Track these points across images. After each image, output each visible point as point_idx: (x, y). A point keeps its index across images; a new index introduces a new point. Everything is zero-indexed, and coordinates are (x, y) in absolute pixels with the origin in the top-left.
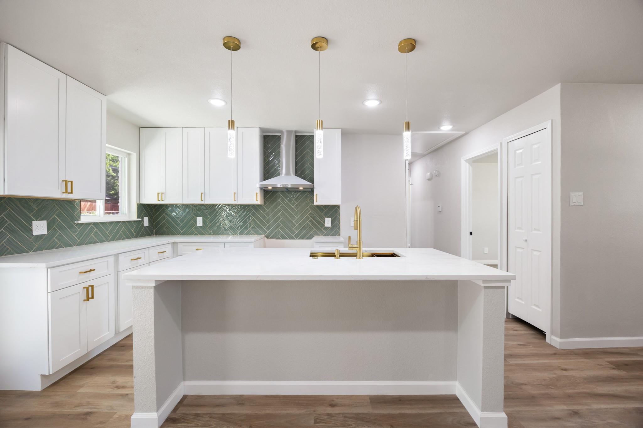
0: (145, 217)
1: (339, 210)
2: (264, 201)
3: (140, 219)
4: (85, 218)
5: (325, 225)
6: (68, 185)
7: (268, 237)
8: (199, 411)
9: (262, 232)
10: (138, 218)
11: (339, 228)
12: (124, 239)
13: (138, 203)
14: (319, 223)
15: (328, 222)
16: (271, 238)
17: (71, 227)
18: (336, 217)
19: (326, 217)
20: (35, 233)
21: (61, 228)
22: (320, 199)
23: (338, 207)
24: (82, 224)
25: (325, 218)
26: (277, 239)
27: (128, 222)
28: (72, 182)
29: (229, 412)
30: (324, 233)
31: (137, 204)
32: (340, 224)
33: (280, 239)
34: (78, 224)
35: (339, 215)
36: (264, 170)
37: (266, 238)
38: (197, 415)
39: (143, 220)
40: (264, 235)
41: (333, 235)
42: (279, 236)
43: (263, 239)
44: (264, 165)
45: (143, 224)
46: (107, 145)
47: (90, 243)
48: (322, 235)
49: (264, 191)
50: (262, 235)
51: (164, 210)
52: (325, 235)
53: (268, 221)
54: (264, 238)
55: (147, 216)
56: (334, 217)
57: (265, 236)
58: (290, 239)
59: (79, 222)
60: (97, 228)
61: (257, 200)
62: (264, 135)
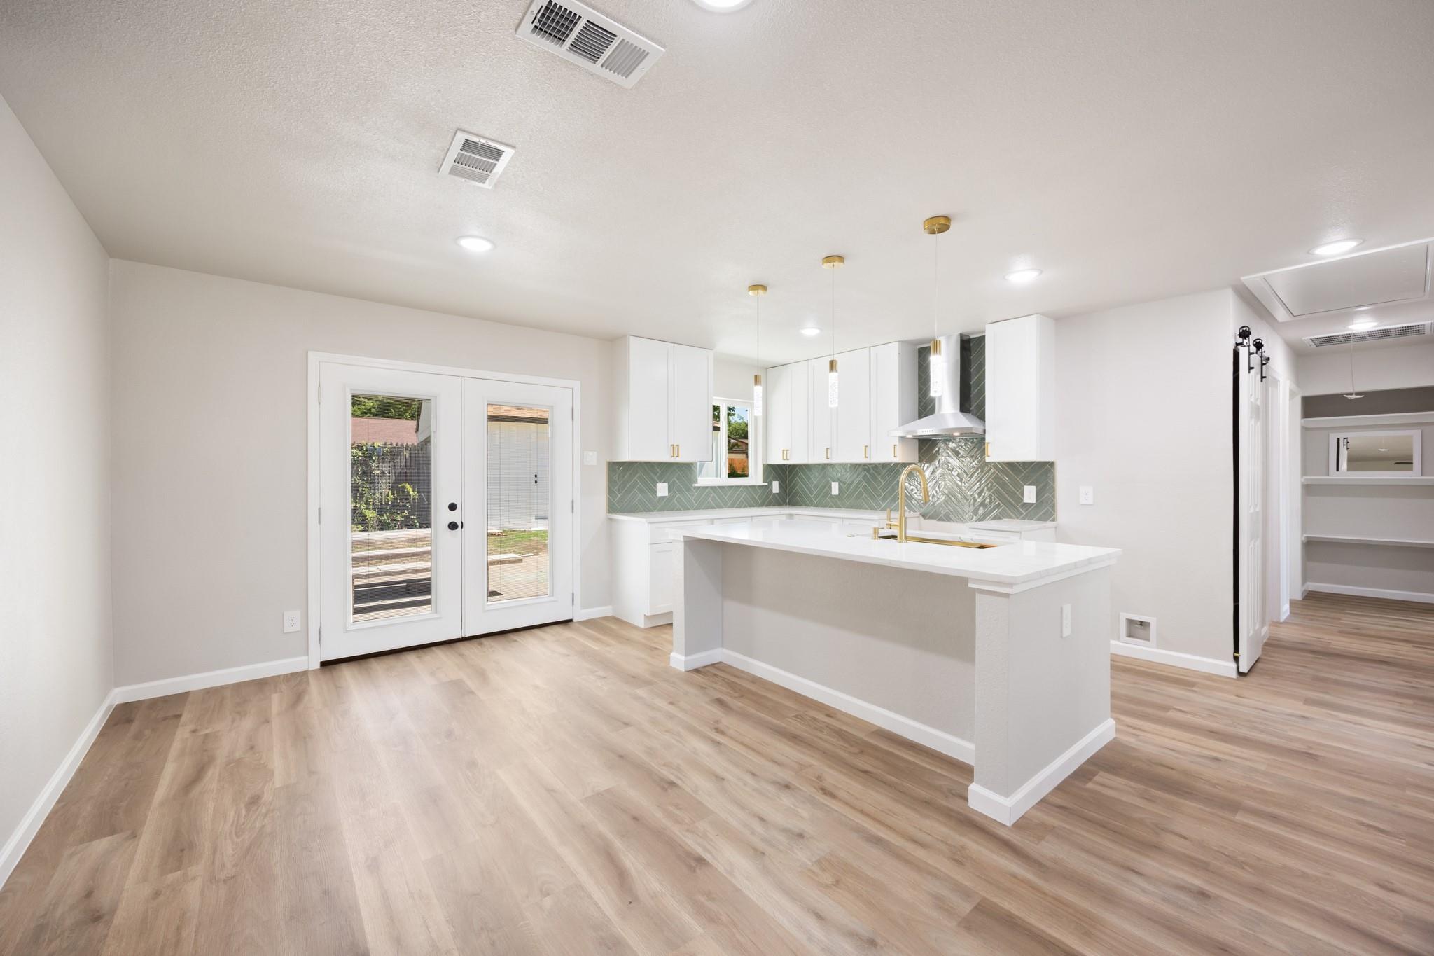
0: (773, 482)
1: (1054, 469)
2: (919, 458)
3: (767, 484)
4: (703, 481)
5: (1022, 500)
6: (675, 449)
8: (719, 673)
10: (764, 482)
11: (1053, 507)
12: (745, 507)
13: (765, 463)
14: (1012, 494)
15: (1030, 494)
16: (928, 518)
17: (689, 490)
18: (1045, 486)
19: (1025, 484)
20: (659, 494)
21: (680, 491)
22: (1000, 450)
23: (1052, 464)
24: (699, 488)
25: (1023, 487)
26: (939, 520)
27: (750, 486)
28: (678, 446)
29: (739, 682)
30: (1022, 514)
31: (763, 465)
32: (1054, 498)
33: (943, 520)
34: (695, 487)
35: (1054, 481)
36: (919, 406)
37: (921, 517)
38: (715, 675)
39: (770, 484)
40: (919, 513)
41: (1039, 519)
43: (917, 519)
44: (919, 398)
45: (771, 491)
46: (715, 397)
47: (707, 508)
48: (1018, 518)
49: (919, 440)
50: (916, 512)
51: (797, 472)
52: (1024, 519)
54: (919, 517)
55: (777, 480)
56: (1042, 485)
57: (921, 515)
59: (696, 485)
60: (715, 492)
61: (895, 457)
62: (919, 349)
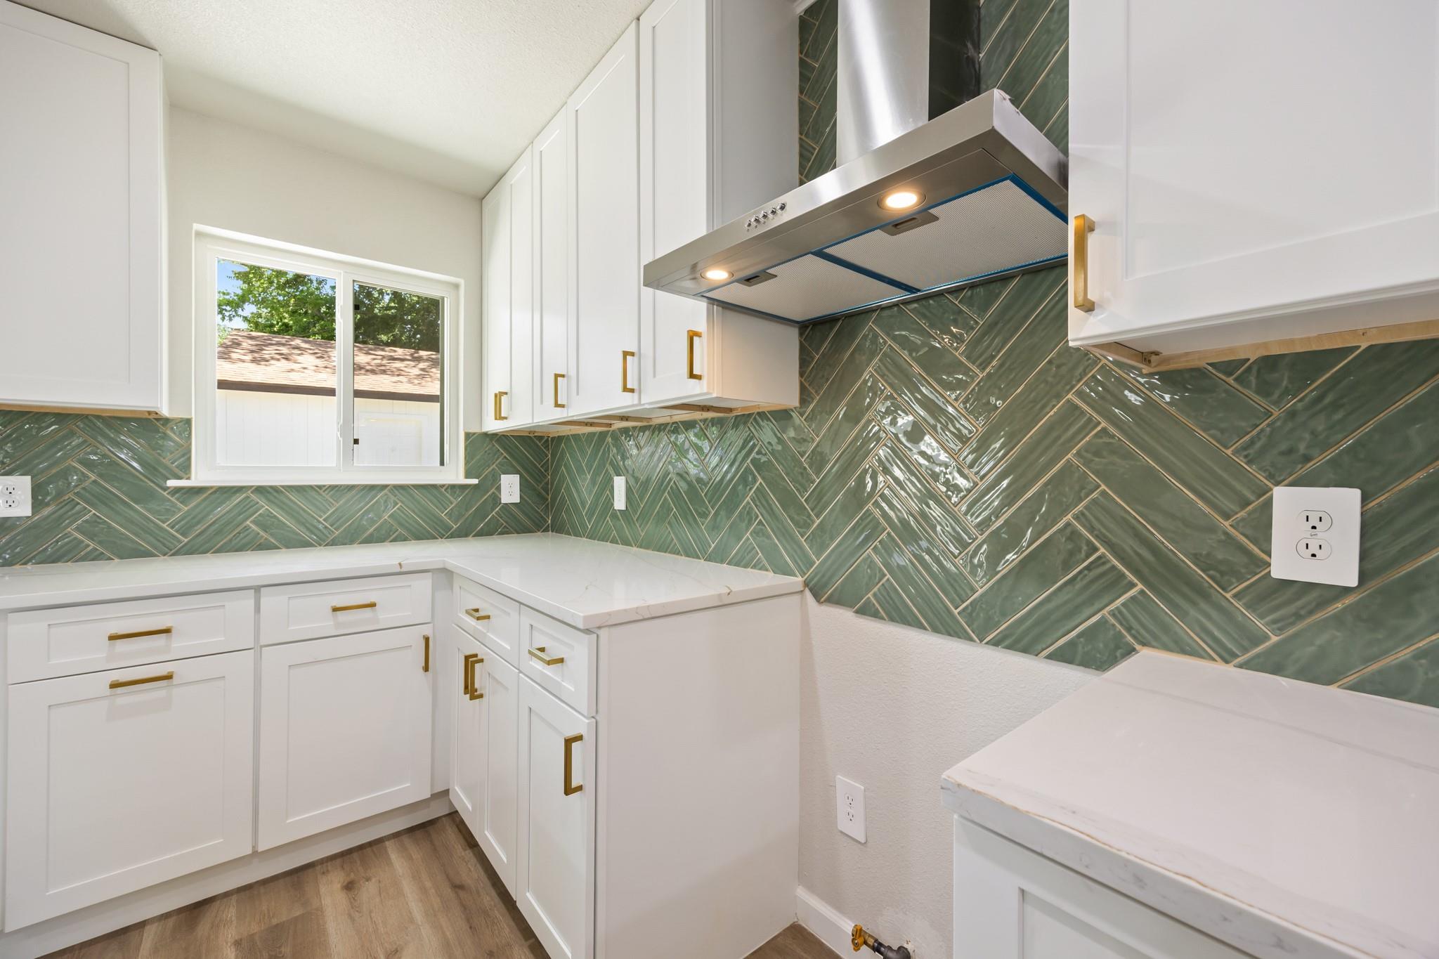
0: (502, 476)
2: (803, 389)
3: (475, 481)
7: (818, 590)
9: (795, 562)
10: (467, 476)
16: (830, 601)
17: (147, 498)
21: (100, 500)
24: (200, 490)
31: (470, 436)
33: (875, 615)
34: (180, 491)
37: (807, 597)
39: (491, 482)
40: (800, 579)
42: (869, 595)
43: (794, 598)
45: (494, 498)
50: (794, 575)
53: (819, 499)
54: (799, 592)
55: (517, 472)
57: (806, 584)
58: (936, 630)
61: (696, 377)
